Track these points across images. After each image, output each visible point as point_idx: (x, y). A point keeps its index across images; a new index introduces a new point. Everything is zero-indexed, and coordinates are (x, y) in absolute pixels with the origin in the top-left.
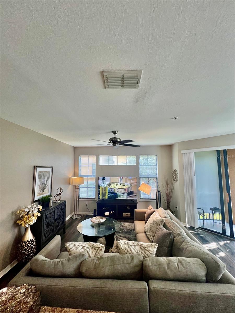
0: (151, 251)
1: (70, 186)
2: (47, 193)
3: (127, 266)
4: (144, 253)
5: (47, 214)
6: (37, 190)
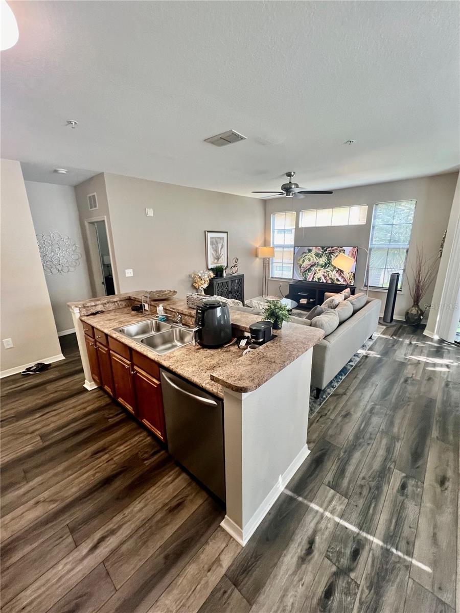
1: (258, 259)
2: (223, 263)
5: (219, 282)
6: (211, 259)
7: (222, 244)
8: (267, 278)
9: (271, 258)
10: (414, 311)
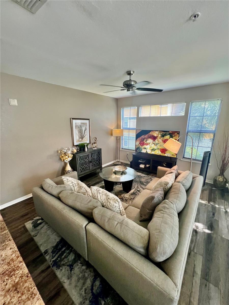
0: (111, 204)
1: (113, 137)
2: (86, 140)
3: (82, 205)
4: (106, 203)
5: (80, 156)
6: (76, 137)
7: (86, 128)
8: (119, 149)
9: (121, 137)
10: (221, 179)
